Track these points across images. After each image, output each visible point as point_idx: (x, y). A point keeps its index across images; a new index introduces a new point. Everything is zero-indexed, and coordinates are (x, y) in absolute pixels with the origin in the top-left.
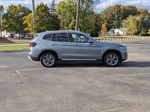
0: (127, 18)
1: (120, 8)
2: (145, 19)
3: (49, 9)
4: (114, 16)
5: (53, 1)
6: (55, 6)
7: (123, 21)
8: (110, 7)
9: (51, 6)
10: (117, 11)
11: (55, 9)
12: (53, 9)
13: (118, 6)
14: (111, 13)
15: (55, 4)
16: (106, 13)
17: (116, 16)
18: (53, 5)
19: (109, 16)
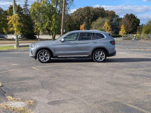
0: (97, 20)
1: (90, 10)
2: (113, 22)
3: (23, 9)
4: (84, 18)
5: (26, 1)
6: (28, 7)
7: (93, 23)
8: (80, 9)
9: (24, 7)
10: (87, 13)
11: (28, 9)
12: (26, 9)
13: (88, 8)
14: (82, 15)
15: (28, 4)
16: (76, 15)
17: (86, 18)
18: (26, 5)
19: (79, 18)
